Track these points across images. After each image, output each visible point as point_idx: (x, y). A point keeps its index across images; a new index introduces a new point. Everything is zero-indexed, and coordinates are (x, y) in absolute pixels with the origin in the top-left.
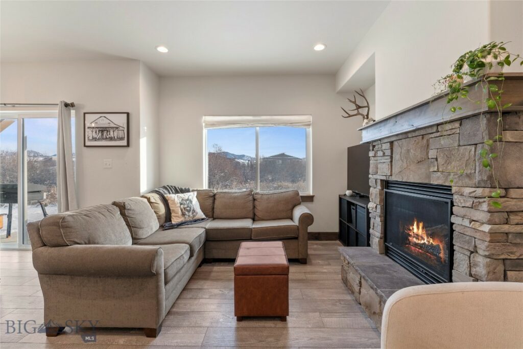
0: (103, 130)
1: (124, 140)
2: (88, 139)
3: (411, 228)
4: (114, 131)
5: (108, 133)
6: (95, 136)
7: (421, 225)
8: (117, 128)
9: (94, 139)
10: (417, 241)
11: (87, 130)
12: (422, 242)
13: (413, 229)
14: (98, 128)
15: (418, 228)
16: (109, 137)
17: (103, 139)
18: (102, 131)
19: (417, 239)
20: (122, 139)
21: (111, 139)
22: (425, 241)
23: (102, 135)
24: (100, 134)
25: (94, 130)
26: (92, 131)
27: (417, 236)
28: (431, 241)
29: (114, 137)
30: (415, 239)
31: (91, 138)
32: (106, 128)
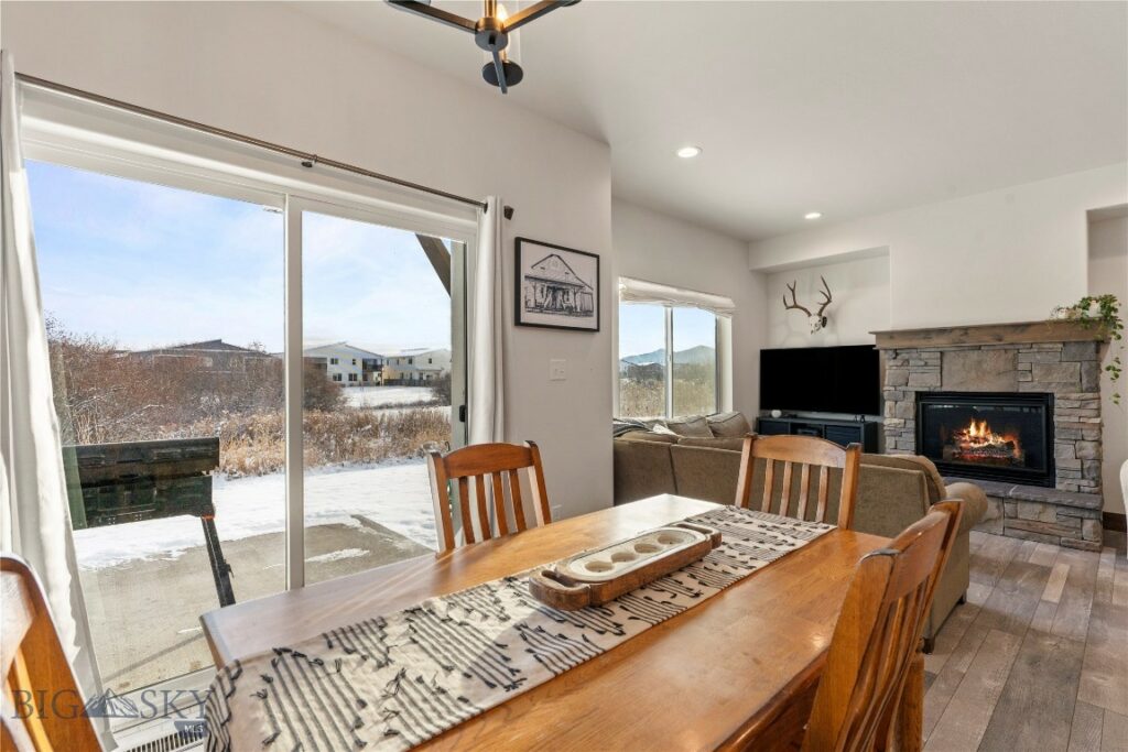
0: (555, 288)
1: (591, 316)
2: (527, 307)
3: (965, 432)
4: (575, 294)
5: (566, 297)
6: (540, 300)
7: (983, 426)
8: (581, 287)
9: (539, 308)
10: (977, 446)
11: (524, 283)
12: (986, 444)
13: (969, 432)
14: (546, 281)
15: (978, 428)
16: (567, 307)
17: (556, 309)
18: (555, 290)
19: (975, 442)
20: (587, 313)
21: (571, 311)
22: (991, 442)
23: (554, 299)
24: (550, 298)
25: (539, 285)
26: (535, 287)
27: (976, 440)
28: (1000, 439)
29: (576, 308)
30: (972, 444)
31: (532, 304)
32: (562, 283)
